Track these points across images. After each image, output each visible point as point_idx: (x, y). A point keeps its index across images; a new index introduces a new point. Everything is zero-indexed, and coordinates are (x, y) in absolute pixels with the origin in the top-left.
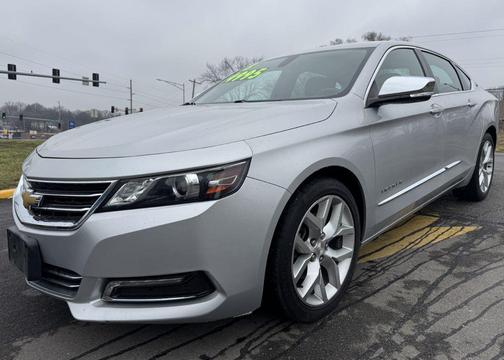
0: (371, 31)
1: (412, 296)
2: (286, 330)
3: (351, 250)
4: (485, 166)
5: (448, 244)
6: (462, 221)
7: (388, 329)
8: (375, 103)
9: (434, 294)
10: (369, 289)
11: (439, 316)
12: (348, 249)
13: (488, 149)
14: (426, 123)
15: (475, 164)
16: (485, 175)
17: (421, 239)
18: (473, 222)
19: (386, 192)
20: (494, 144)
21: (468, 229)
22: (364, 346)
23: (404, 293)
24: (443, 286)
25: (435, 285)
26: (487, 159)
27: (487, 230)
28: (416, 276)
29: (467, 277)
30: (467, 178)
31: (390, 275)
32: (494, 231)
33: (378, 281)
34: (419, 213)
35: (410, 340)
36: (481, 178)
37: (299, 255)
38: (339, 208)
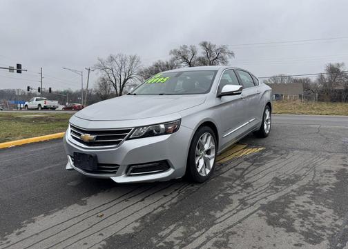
0: (204, 41)
1: (238, 173)
2: (192, 186)
3: (214, 155)
4: (267, 121)
5: (251, 155)
6: (257, 146)
7: (230, 183)
8: (220, 96)
9: (247, 172)
10: (221, 172)
11: (248, 178)
12: (213, 154)
13: (268, 113)
14: (240, 102)
15: (261, 120)
16: (267, 125)
17: (240, 154)
18: (262, 146)
19: (226, 131)
20: (270, 111)
21: (260, 149)
22: (223, 188)
23: (235, 172)
24: (250, 169)
25: (247, 169)
26: (267, 117)
27: (268, 149)
28: (239, 167)
29: (259, 166)
30: (259, 127)
31: (229, 166)
32: (270, 149)
33: (224, 169)
34: (238, 143)
35: (239, 185)
36: (265, 127)
37: (197, 156)
38: (210, 137)
